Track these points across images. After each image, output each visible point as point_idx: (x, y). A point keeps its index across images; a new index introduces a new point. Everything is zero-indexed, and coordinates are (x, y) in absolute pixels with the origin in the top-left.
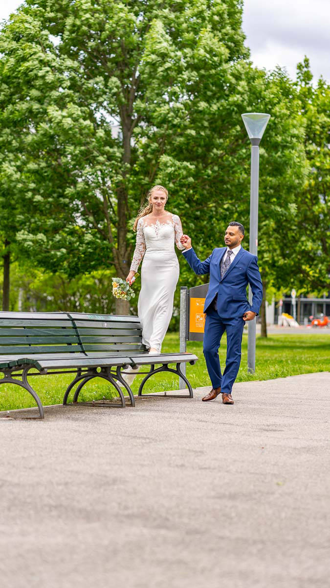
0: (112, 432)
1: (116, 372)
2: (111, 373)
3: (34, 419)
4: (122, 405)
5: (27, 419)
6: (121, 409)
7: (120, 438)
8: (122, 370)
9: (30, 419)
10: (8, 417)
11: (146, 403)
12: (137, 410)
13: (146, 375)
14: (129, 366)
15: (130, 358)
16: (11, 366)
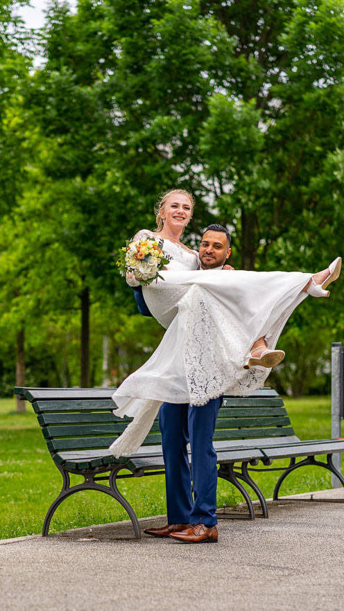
0: (237, 560)
1: (242, 468)
2: (235, 470)
3: (127, 539)
4: (250, 515)
5: (117, 539)
6: (249, 522)
7: (248, 568)
8: (249, 466)
9: (121, 539)
10: (90, 537)
11: (284, 512)
12: (272, 524)
13: (284, 471)
14: (260, 461)
15: (260, 449)
16: (93, 466)
